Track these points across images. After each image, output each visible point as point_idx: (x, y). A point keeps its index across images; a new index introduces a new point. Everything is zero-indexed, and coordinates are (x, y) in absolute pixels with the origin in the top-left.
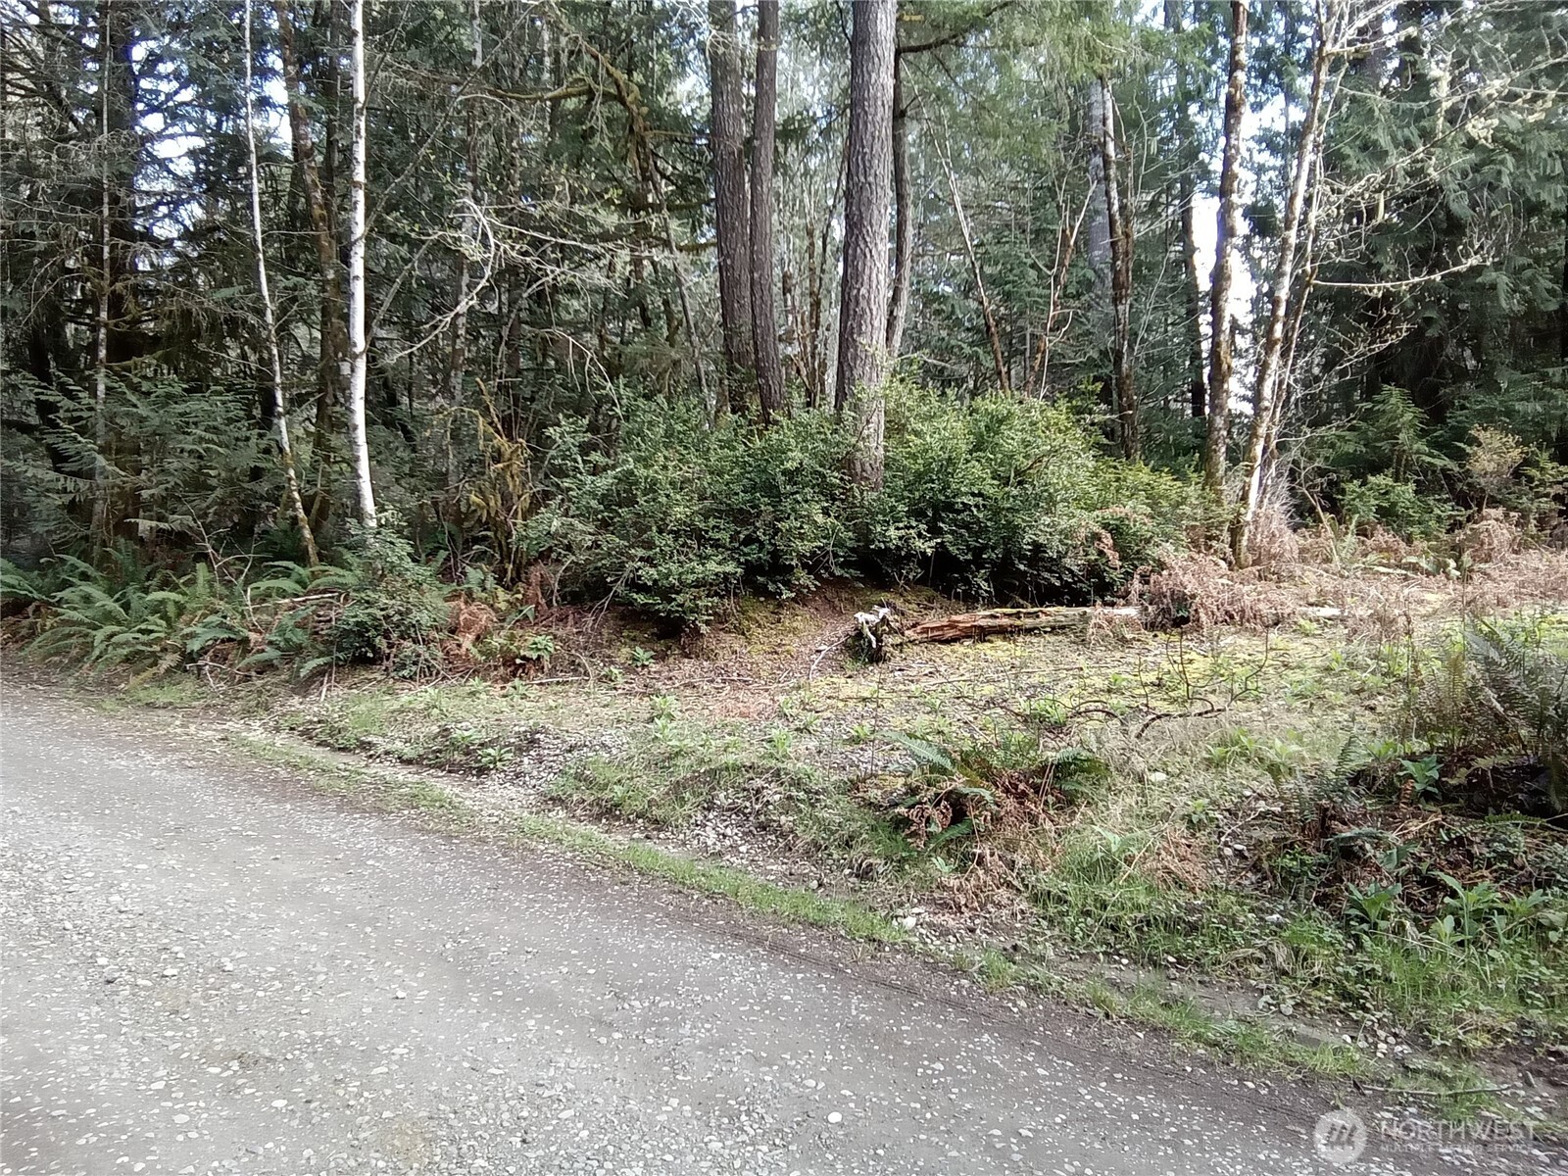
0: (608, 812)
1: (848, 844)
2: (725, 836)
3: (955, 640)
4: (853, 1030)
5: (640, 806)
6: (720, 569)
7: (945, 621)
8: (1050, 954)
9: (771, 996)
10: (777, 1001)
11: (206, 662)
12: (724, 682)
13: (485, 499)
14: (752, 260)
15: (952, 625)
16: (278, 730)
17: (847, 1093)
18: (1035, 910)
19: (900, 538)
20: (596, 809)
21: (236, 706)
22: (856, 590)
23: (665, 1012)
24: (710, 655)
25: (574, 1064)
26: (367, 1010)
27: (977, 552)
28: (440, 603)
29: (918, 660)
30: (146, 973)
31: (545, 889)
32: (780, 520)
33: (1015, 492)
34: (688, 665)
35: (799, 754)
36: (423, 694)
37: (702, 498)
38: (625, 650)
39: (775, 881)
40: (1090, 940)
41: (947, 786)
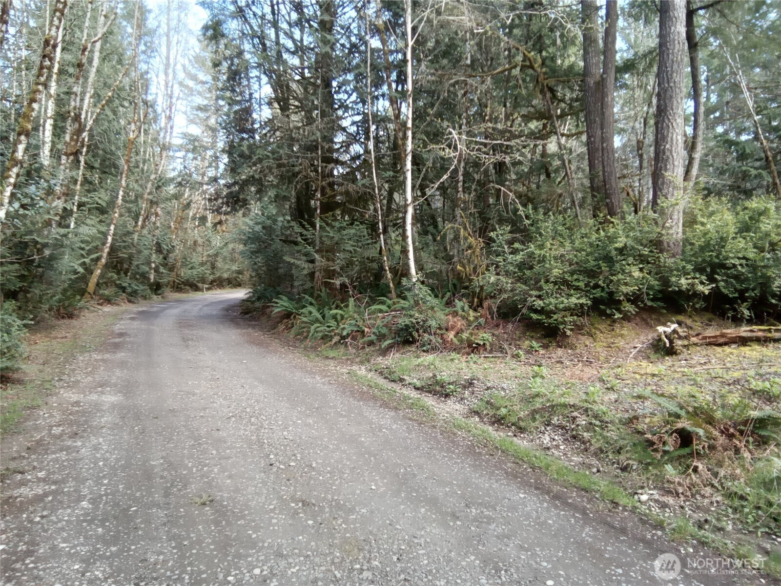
0: (498, 421)
1: (619, 451)
2: (554, 440)
3: (726, 344)
4: (580, 545)
5: (514, 419)
6: (577, 301)
7: (718, 333)
8: (730, 528)
9: (542, 519)
10: (545, 522)
11: (349, 340)
12: (579, 361)
13: (465, 268)
14: (602, 137)
15: (723, 335)
16: (370, 370)
17: (562, 573)
18: (726, 502)
19: (689, 284)
20: (493, 419)
21: (358, 360)
22: (662, 314)
23: (486, 517)
24: (573, 347)
25: (434, 531)
26: (358, 492)
27: (742, 293)
28: (443, 317)
29: (698, 355)
30: (284, 464)
31: (453, 452)
32: (612, 275)
33: (768, 256)
34: (560, 352)
35: (603, 401)
36: (430, 358)
37: (570, 265)
38: (527, 342)
39: (574, 466)
40: (758, 524)
41: (680, 425)
